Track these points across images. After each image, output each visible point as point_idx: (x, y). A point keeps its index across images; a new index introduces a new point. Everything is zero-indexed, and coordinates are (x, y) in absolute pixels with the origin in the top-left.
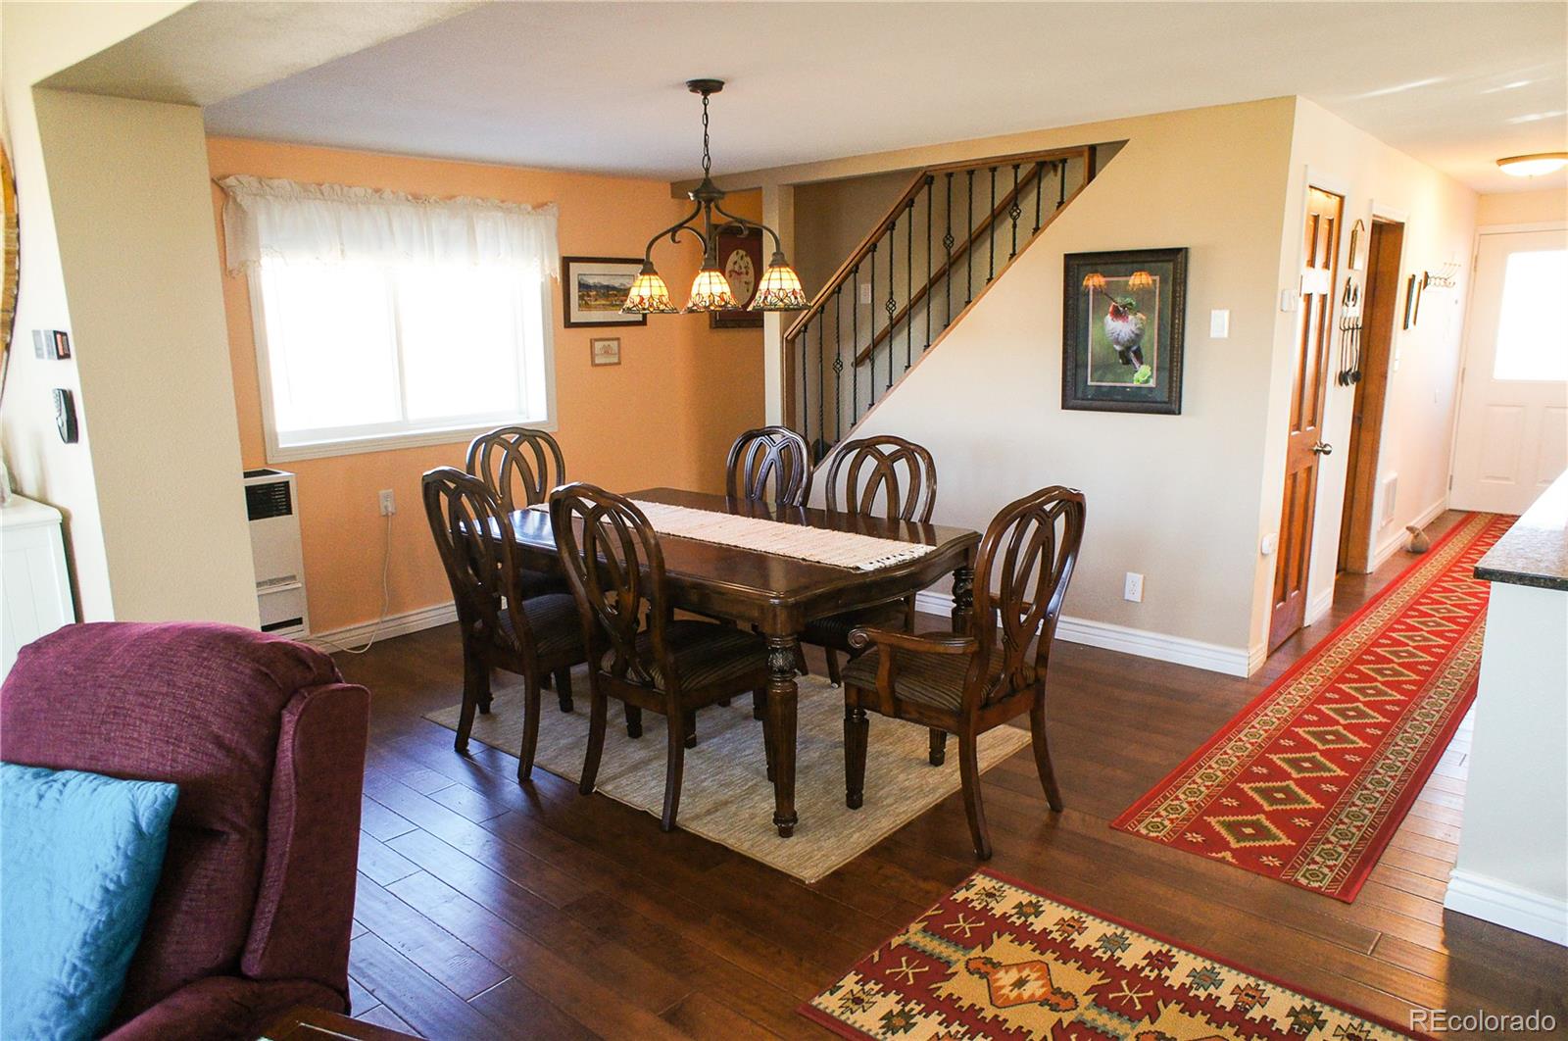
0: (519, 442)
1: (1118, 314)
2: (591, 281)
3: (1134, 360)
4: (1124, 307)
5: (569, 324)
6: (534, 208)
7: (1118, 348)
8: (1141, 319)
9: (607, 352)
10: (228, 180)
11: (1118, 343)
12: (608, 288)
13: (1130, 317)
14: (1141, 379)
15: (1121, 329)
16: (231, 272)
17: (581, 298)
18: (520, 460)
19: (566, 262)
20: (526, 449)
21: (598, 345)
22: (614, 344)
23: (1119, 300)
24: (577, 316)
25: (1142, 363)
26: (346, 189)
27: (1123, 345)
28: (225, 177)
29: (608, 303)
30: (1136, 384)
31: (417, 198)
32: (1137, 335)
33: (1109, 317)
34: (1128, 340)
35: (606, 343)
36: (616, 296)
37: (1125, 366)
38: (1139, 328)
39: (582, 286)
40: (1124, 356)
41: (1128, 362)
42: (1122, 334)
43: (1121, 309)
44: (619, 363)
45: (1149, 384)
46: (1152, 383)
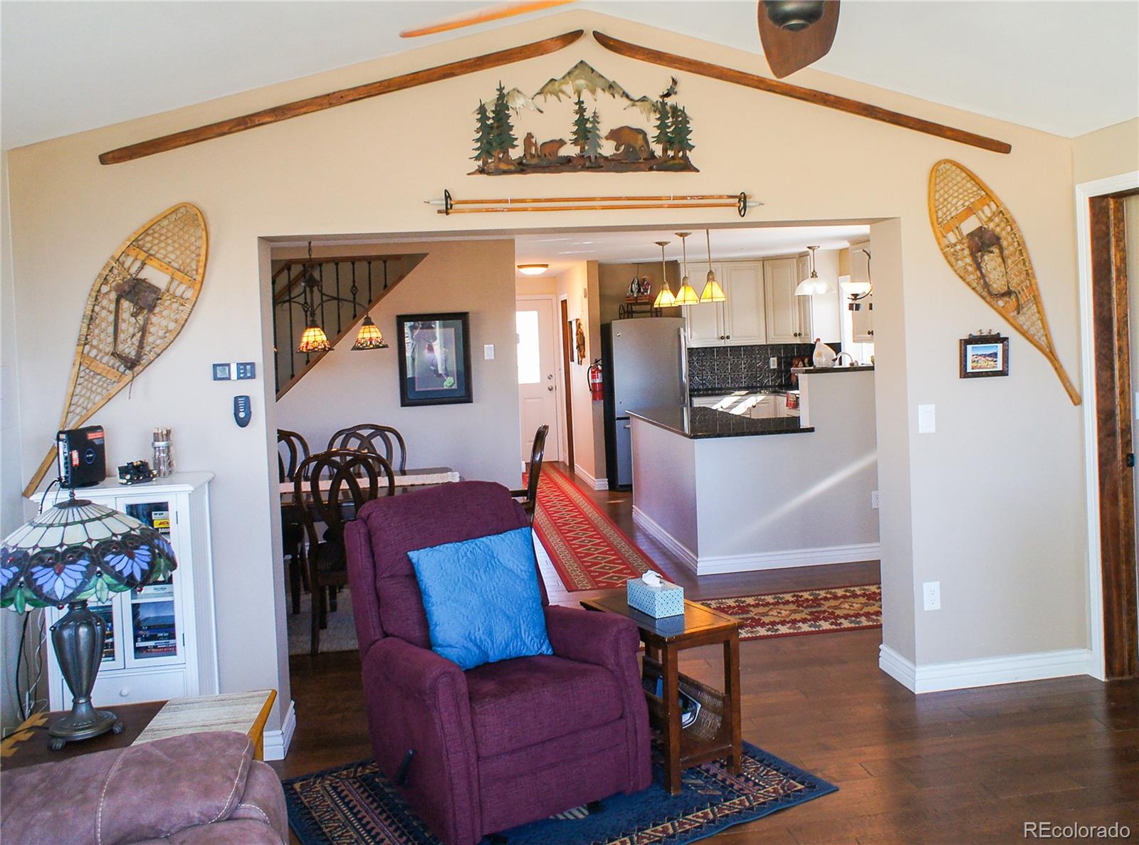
45: (453, 387)
46: (455, 387)
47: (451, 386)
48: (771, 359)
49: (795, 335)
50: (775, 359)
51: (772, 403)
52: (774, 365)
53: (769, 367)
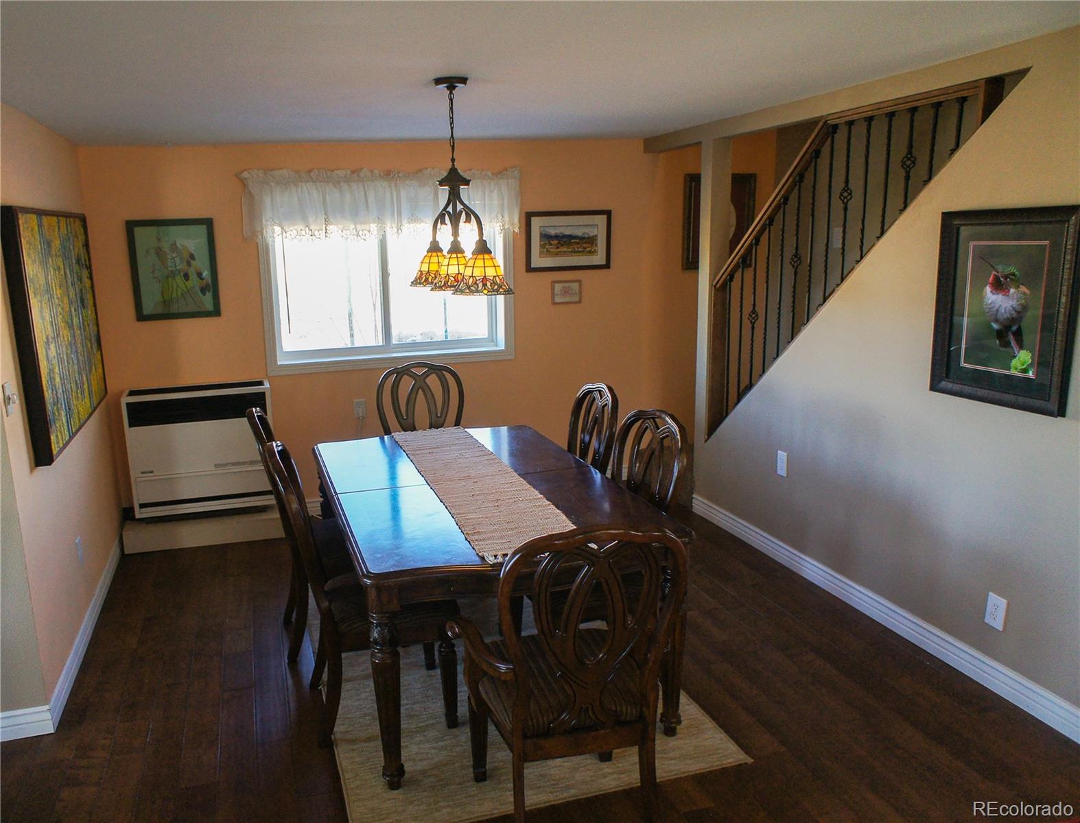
0: (426, 375)
1: (998, 285)
2: (553, 232)
3: (1013, 343)
4: (1006, 277)
5: (529, 269)
6: (493, 174)
7: (995, 326)
8: (1025, 293)
9: (566, 292)
10: (243, 175)
11: (997, 321)
12: (570, 237)
13: (1013, 290)
15: (1001, 303)
16: (246, 239)
17: (542, 246)
18: (426, 389)
19: (528, 217)
20: (433, 381)
21: (558, 287)
22: (575, 286)
23: (1000, 268)
24: (537, 262)
25: (1020, 347)
26: (328, 173)
27: (1001, 323)
28: (242, 172)
29: (570, 250)
30: (1012, 372)
31: (388, 175)
32: (1018, 312)
33: (988, 289)
34: (1008, 318)
35: (566, 285)
36: (578, 243)
38: (1021, 304)
39: (545, 237)
40: (1001, 335)
41: (1006, 344)
43: (1002, 279)
44: (580, 302)
47: (1025, 370)
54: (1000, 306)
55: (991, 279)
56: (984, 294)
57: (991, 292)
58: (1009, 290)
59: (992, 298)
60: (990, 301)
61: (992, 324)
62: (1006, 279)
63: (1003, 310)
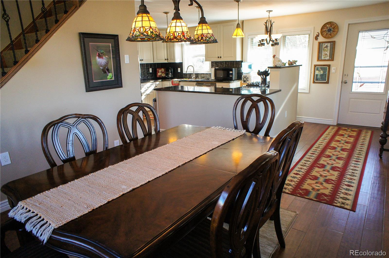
1: (100, 56)
3: (107, 72)
4: (102, 53)
7: (101, 68)
8: (107, 58)
11: (101, 66)
13: (104, 57)
14: (110, 78)
15: (102, 61)
25: (109, 72)
27: (103, 67)
30: (108, 80)
32: (107, 63)
33: (97, 57)
34: (104, 65)
37: (105, 74)
38: (107, 61)
40: (104, 71)
41: (106, 72)
42: (102, 63)
43: (101, 54)
45: (112, 79)
46: (113, 79)
47: (111, 78)
48: (150, 69)
49: (166, 59)
50: (151, 69)
51: (161, 84)
52: (151, 71)
53: (149, 72)
54: (102, 62)
55: (97, 54)
56: (96, 59)
57: (98, 58)
58: (103, 57)
59: (99, 60)
60: (98, 61)
61: (100, 67)
62: (102, 54)
63: (103, 63)
